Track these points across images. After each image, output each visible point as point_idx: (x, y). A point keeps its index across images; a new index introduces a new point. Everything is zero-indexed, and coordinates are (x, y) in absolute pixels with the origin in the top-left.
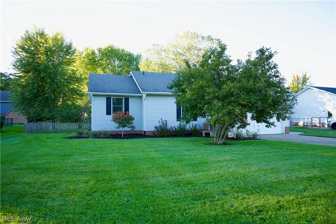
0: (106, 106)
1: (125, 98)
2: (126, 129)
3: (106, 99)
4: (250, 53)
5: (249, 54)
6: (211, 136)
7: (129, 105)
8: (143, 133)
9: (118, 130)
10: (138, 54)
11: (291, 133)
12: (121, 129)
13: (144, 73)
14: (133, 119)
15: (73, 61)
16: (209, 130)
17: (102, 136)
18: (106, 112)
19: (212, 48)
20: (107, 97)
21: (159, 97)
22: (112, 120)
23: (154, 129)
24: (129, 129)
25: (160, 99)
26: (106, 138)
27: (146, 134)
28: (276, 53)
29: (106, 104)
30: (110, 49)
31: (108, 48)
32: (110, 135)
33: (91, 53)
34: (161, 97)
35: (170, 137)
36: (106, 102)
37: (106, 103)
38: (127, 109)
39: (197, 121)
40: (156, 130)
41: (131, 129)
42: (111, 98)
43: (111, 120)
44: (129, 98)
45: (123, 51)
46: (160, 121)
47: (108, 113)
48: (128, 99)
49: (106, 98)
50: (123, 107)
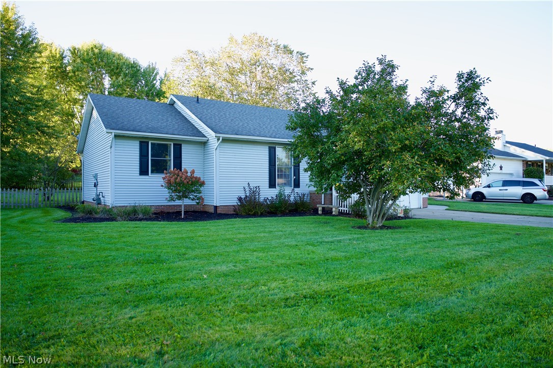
0: (138, 157)
1: (174, 144)
2: (187, 202)
3: (138, 145)
4: (434, 78)
5: (432, 80)
6: (334, 213)
7: (182, 157)
8: (212, 211)
9: (172, 203)
10: (150, 66)
11: (430, 207)
12: (178, 202)
13: (198, 100)
14: (203, 184)
15: (34, 68)
16: (323, 203)
17: (141, 216)
18: (138, 170)
19: (366, 64)
20: (140, 142)
21: (241, 145)
22: (162, 186)
23: (235, 202)
24: (194, 203)
25: (243, 148)
26: (147, 219)
27: (219, 211)
28: (488, 81)
29: (138, 155)
30: (96, 51)
31: (92, 48)
32: (155, 213)
33: (58, 55)
34: (243, 145)
35: (265, 216)
36: (138, 150)
37: (138, 152)
38: (178, 164)
39: (299, 187)
40: (239, 204)
41: (197, 202)
42: (148, 142)
43: (160, 185)
44: (182, 145)
45: (120, 57)
46: (246, 188)
47: (143, 171)
48: (180, 145)
49: (138, 142)
50: (170, 160)
